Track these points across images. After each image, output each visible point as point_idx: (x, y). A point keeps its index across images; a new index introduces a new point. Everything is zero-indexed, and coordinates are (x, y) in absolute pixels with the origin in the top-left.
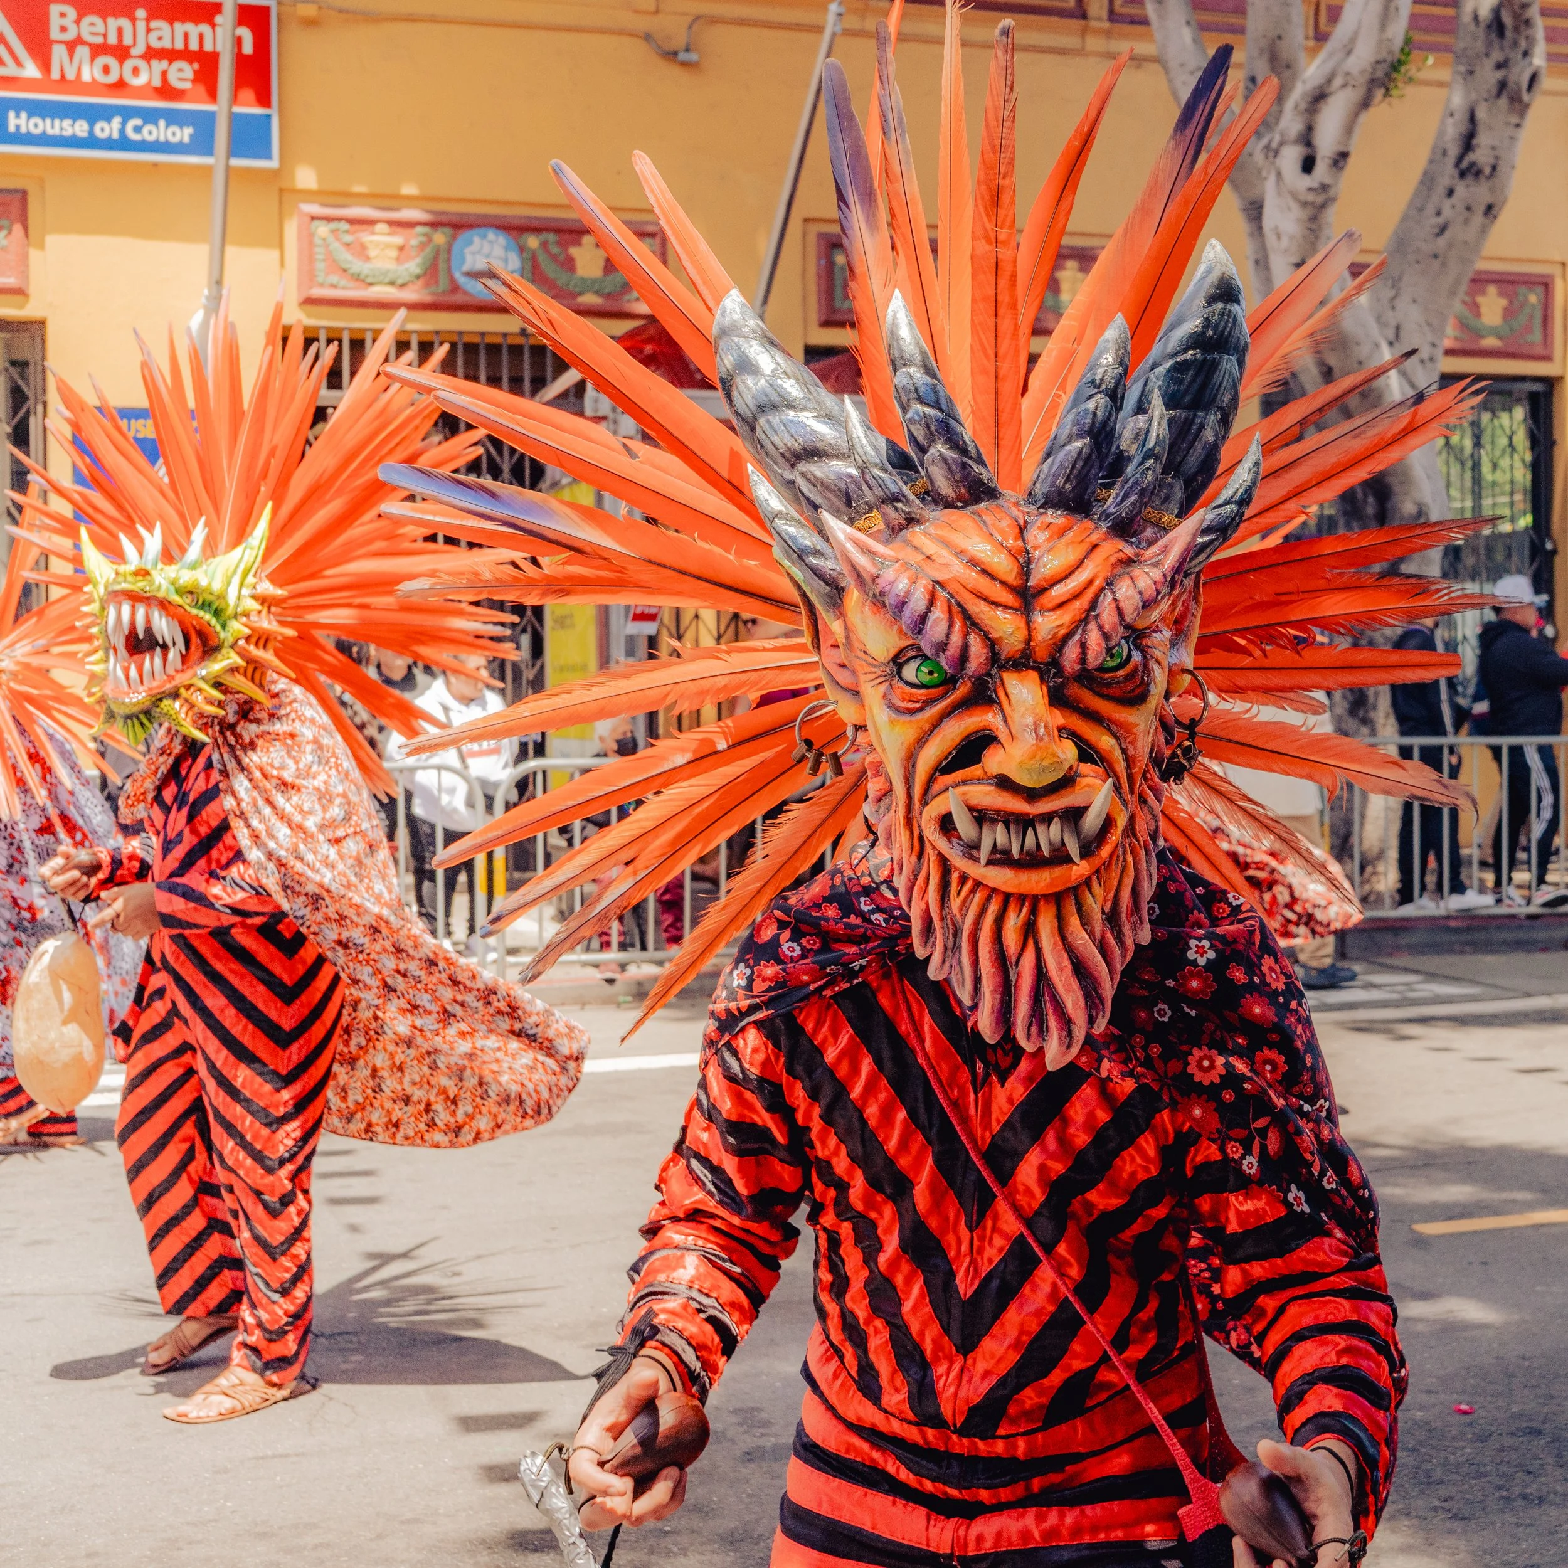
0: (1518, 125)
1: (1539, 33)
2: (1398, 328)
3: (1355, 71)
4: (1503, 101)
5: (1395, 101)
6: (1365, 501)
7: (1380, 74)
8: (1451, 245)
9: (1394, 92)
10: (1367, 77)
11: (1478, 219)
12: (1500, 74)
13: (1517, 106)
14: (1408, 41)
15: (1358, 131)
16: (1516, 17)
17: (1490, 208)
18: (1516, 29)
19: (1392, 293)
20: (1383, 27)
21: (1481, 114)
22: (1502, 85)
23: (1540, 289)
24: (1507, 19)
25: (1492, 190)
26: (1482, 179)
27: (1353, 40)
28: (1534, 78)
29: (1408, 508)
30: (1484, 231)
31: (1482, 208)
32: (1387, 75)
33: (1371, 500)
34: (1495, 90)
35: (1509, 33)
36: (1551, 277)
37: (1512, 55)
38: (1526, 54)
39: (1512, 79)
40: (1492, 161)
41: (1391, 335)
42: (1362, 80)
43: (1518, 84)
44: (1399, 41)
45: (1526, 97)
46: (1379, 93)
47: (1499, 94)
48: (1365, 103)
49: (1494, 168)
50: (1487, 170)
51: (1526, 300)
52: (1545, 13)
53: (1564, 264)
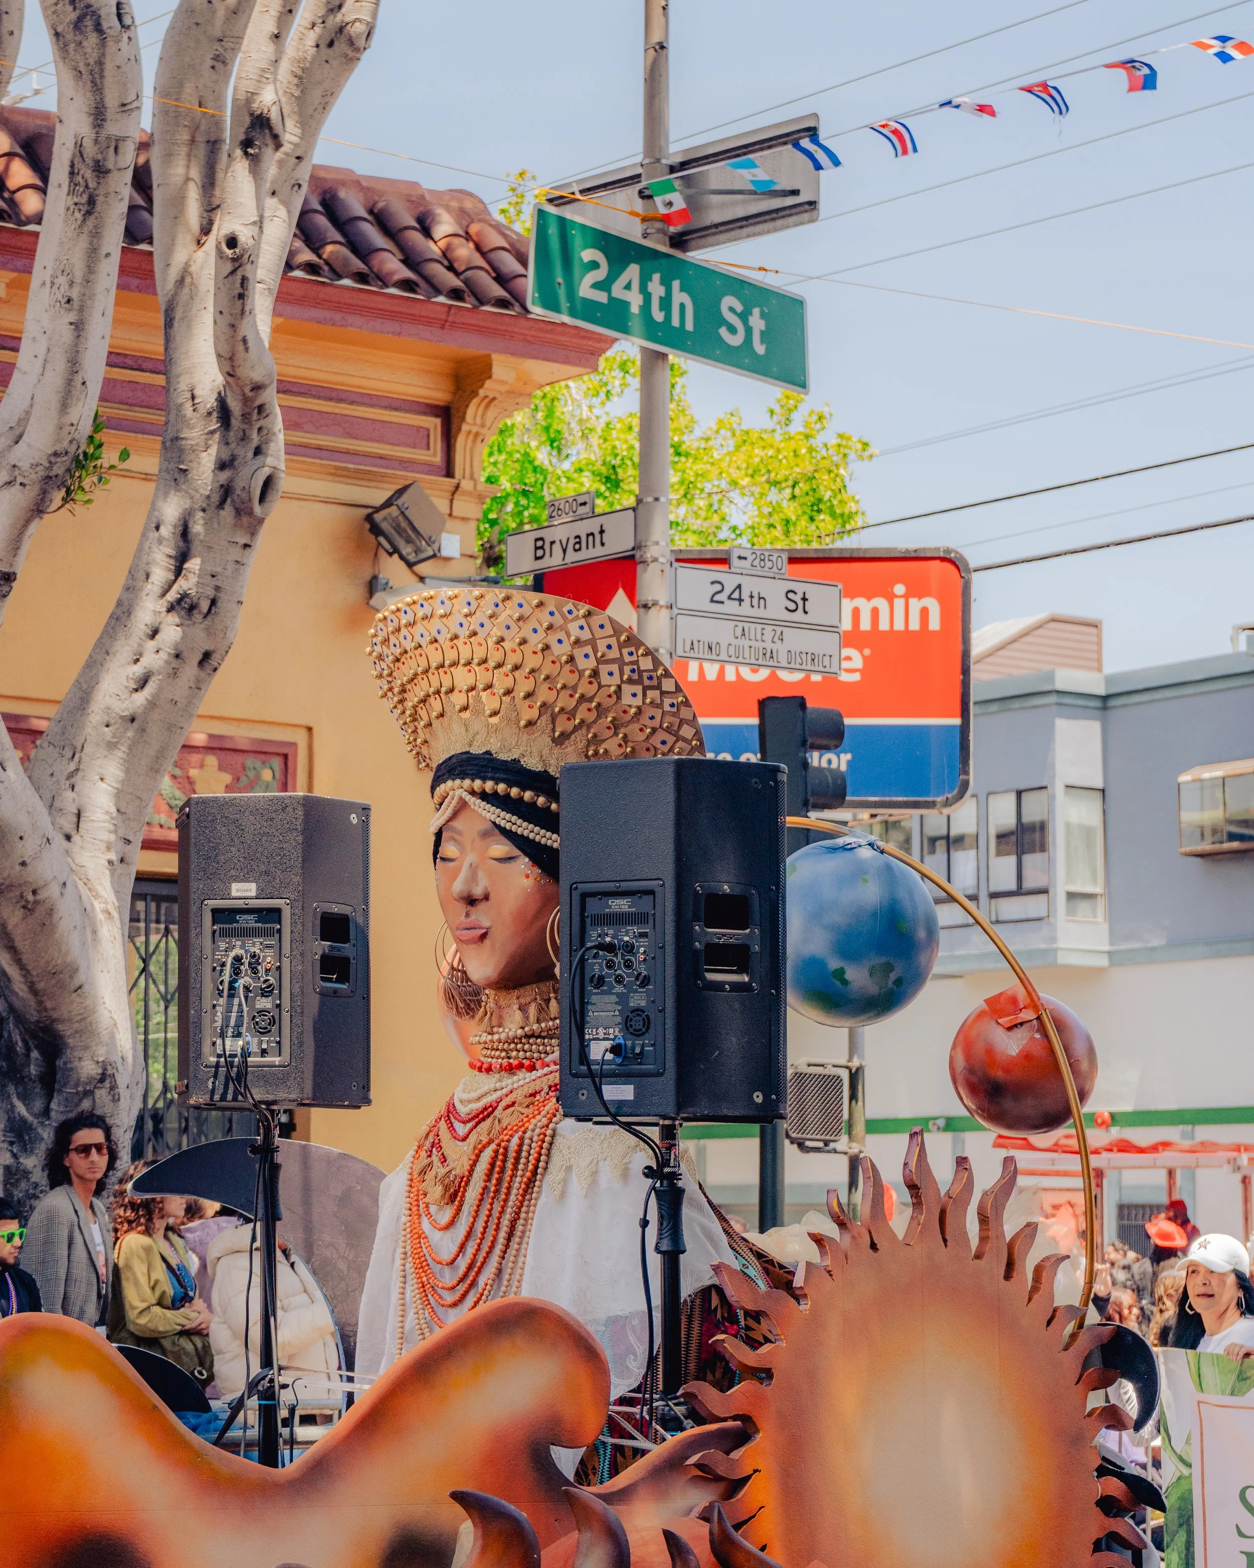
0: (246, 546)
1: (277, 422)
2: (79, 815)
3: (24, 465)
4: (228, 512)
5: (78, 508)
6: (27, 1055)
7: (58, 470)
8: (152, 704)
9: (79, 496)
10: (41, 472)
11: (190, 670)
12: (224, 476)
13: (245, 520)
14: (97, 425)
15: (27, 545)
16: (246, 401)
17: (207, 656)
18: (246, 417)
19: (72, 766)
20: (64, 406)
21: (198, 528)
22: (226, 491)
23: (277, 763)
24: (235, 406)
25: (209, 632)
26: (197, 617)
27: (23, 421)
28: (268, 484)
29: (88, 1068)
30: (198, 687)
31: (199, 656)
32: (68, 470)
33: (35, 1054)
34: (216, 498)
35: (235, 422)
36: (294, 745)
37: (240, 451)
38: (258, 451)
39: (239, 483)
40: (211, 593)
41: (69, 827)
42: (34, 477)
43: (247, 490)
44: (86, 427)
45: (258, 509)
46: (58, 496)
47: (221, 505)
48: (38, 509)
49: (213, 602)
50: (205, 605)
51: (258, 777)
52: (286, 388)
53: (310, 729)
